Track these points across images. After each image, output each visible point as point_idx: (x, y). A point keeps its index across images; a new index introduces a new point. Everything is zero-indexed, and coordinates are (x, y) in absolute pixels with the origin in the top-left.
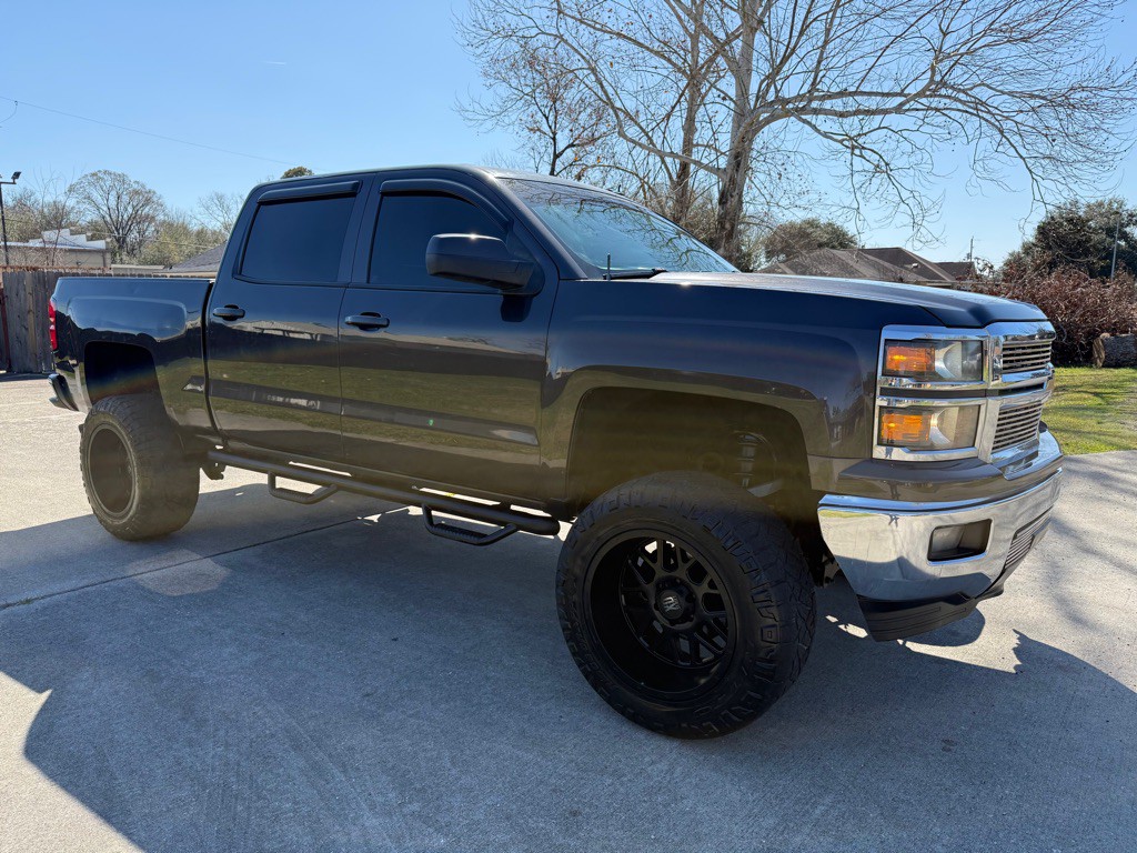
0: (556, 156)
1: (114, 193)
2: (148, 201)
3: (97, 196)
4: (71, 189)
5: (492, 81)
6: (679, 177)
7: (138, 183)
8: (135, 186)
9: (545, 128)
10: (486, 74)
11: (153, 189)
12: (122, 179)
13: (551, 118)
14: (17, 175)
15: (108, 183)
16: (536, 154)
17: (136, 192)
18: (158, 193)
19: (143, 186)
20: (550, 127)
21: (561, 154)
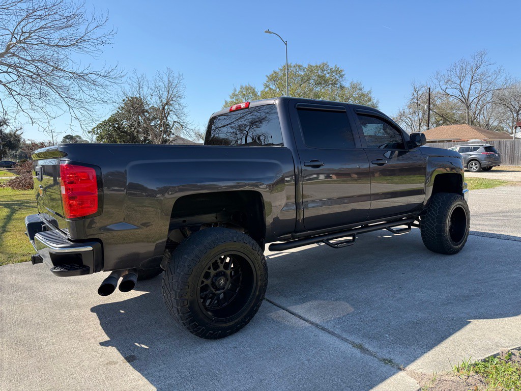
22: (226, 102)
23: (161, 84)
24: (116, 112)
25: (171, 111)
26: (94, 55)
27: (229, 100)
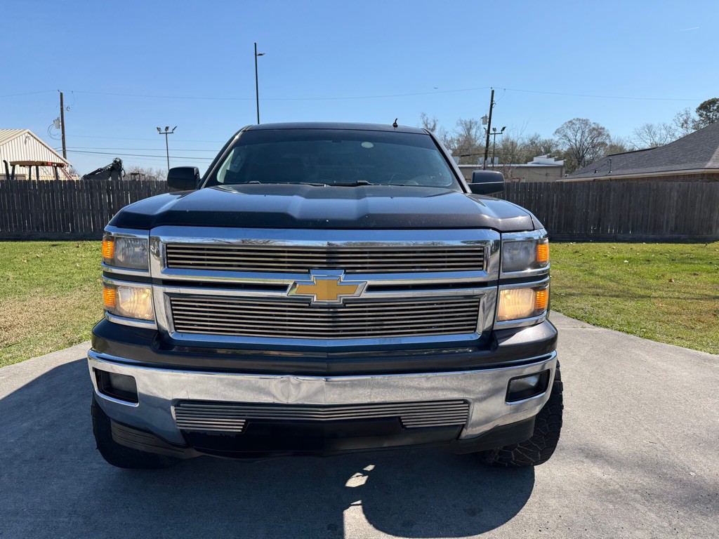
1: (580, 131)
2: (600, 134)
3: (570, 134)
4: (557, 132)
7: (595, 123)
8: (593, 126)
11: (603, 126)
12: (586, 122)
14: (504, 128)
15: (578, 126)
17: (594, 129)
18: (606, 128)
19: (598, 125)
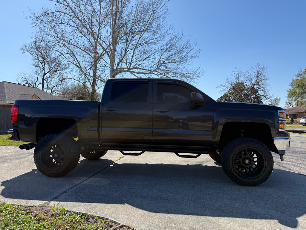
0: (45, 74)
5: (24, 51)
6: (92, 83)
9: (41, 66)
10: (22, 49)
13: (43, 64)
16: (37, 73)
20: (43, 66)
21: (46, 74)
22: (293, 80)
23: (252, 73)
24: (227, 91)
25: (259, 89)
26: (189, 64)
27: (295, 78)
